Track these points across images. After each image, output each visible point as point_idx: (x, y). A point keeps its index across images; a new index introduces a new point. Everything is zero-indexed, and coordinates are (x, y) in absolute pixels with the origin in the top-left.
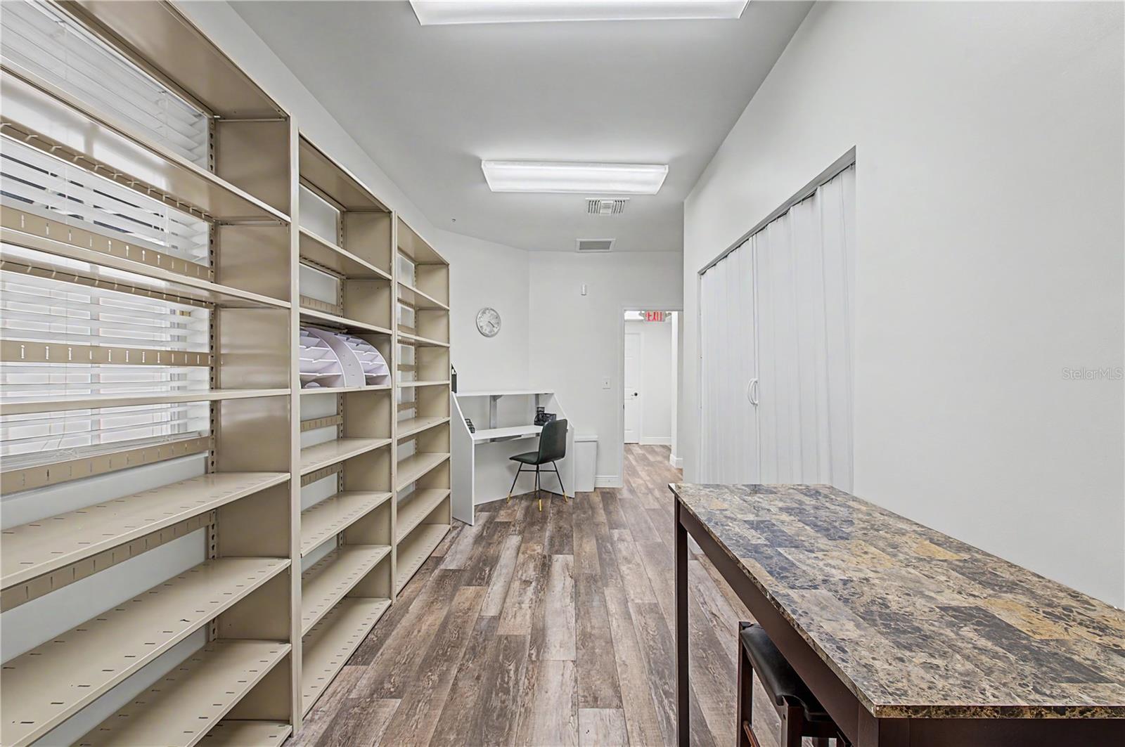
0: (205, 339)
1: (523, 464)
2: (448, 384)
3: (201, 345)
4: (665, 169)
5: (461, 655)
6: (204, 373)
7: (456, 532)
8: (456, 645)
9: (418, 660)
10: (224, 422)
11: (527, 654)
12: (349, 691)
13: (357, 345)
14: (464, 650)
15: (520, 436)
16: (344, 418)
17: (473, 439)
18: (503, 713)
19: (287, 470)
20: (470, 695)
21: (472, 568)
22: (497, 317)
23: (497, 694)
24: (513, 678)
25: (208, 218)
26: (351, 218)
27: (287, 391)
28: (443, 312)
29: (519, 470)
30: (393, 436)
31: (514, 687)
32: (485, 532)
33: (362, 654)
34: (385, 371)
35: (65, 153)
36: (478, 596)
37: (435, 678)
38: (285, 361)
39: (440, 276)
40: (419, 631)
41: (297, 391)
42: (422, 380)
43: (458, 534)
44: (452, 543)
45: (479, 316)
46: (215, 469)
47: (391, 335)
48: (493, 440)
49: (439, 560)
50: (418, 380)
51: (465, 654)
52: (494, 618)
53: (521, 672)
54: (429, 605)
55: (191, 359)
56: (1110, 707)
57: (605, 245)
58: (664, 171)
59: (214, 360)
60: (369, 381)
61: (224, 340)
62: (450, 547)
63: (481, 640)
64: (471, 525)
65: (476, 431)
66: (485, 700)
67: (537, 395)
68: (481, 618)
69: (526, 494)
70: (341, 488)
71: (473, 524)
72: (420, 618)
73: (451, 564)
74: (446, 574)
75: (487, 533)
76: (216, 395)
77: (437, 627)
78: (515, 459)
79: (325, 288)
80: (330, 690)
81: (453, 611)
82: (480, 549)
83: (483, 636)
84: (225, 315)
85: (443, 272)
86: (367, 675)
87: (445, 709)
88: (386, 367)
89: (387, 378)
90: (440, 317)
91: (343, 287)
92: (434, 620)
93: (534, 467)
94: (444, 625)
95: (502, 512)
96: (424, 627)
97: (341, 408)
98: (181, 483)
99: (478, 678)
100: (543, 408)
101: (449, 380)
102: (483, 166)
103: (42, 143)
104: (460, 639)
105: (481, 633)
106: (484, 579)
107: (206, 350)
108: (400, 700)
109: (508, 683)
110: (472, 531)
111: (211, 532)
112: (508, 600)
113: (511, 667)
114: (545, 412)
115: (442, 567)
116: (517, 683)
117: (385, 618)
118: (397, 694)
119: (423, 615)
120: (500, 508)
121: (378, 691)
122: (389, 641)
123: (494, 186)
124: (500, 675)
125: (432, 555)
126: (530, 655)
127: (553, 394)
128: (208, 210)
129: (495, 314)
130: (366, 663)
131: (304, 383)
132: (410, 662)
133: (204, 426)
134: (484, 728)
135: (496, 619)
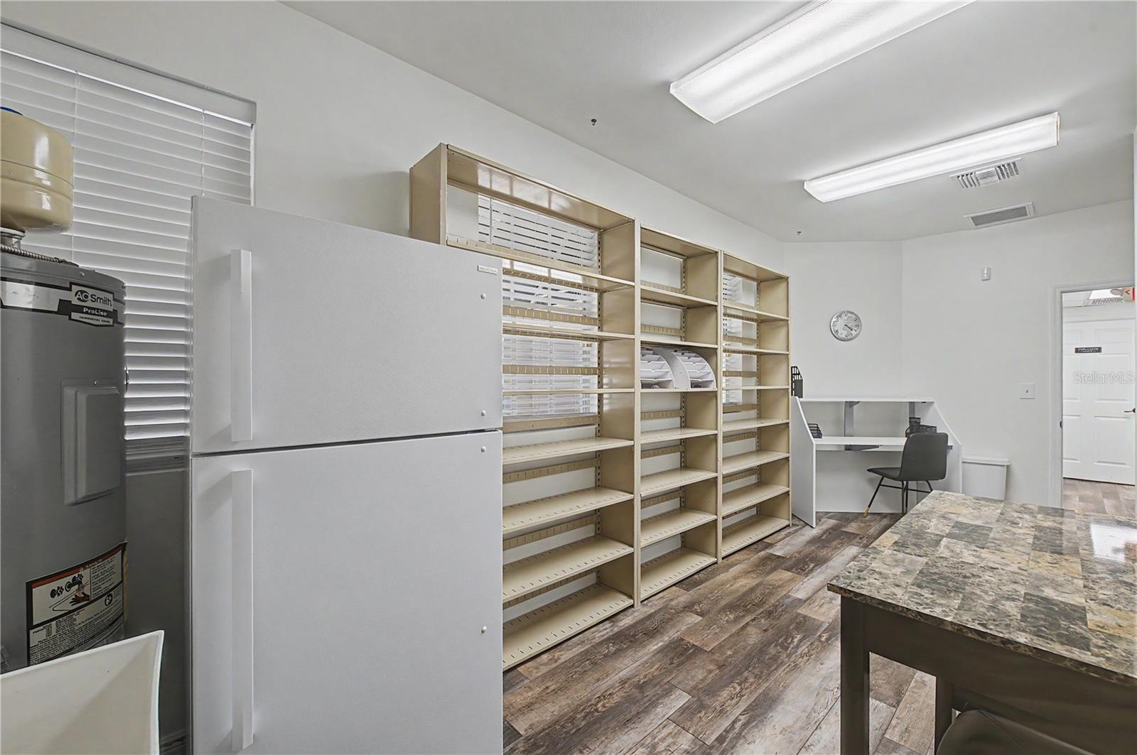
0: (596, 360)
1: (885, 478)
2: (788, 389)
3: (593, 363)
4: (1054, 117)
5: (758, 612)
6: (595, 379)
7: (795, 528)
8: (759, 605)
9: (723, 603)
10: (606, 408)
11: (818, 634)
12: (672, 600)
13: (689, 358)
14: (761, 610)
15: (877, 447)
16: (685, 412)
17: (814, 443)
18: (775, 658)
19: (632, 440)
20: (754, 636)
21: (797, 560)
22: (857, 319)
23: (776, 646)
24: (795, 643)
25: (597, 290)
26: (690, 262)
27: (632, 390)
28: (782, 323)
29: (880, 485)
30: (719, 428)
31: (792, 648)
32: (825, 536)
33: (684, 583)
34: (711, 377)
35: (539, 278)
36: (792, 580)
37: (732, 617)
38: (631, 371)
39: (780, 290)
40: (731, 586)
41: (638, 390)
42: (763, 385)
43: (796, 531)
44: (787, 536)
45: (834, 320)
46: (600, 435)
47: (717, 349)
48: (848, 448)
49: (770, 545)
50: (760, 385)
51: (762, 613)
52: (800, 600)
53: (805, 643)
54: (746, 573)
55: (588, 371)
56: (1034, 648)
57: (1020, 212)
58: (1053, 120)
59: (599, 371)
60: (694, 385)
61: (605, 359)
62: (783, 539)
63: (780, 609)
64: (812, 527)
65: (823, 437)
66: (766, 645)
67: (912, 403)
68: (787, 596)
69: (891, 514)
70: (683, 465)
71: (814, 526)
72: (735, 578)
73: (778, 551)
74: (771, 557)
75: (827, 537)
76: (601, 391)
77: (745, 589)
78: (873, 472)
79: (670, 318)
80: (661, 595)
81: (765, 583)
82: (813, 548)
83: (783, 607)
84: (605, 344)
85: (784, 285)
86: (683, 597)
87: (731, 636)
88: (712, 374)
89: (713, 383)
90: (780, 327)
91: (684, 317)
92: (746, 583)
93: (899, 484)
94: (752, 590)
95: (854, 524)
96: (737, 585)
97: (683, 405)
98: (583, 439)
99: (766, 631)
100: (919, 419)
101: (788, 385)
102: (805, 187)
103: (532, 277)
104: (762, 603)
105: (783, 605)
106: (804, 571)
107: (596, 366)
108: (701, 618)
109: (789, 644)
110: (810, 533)
111: (598, 471)
112: (820, 592)
113: (798, 636)
114: (921, 424)
115: (770, 551)
116: (797, 647)
117: (710, 569)
118: (701, 614)
119: (739, 577)
120: (853, 520)
121: (689, 607)
122: (707, 584)
123: (823, 198)
124: (784, 637)
125: (765, 540)
126: (820, 636)
127: (933, 403)
128: (597, 286)
129: (854, 316)
130: (687, 590)
131: (644, 385)
132: (717, 601)
133: (595, 410)
134: (755, 660)
135: (801, 602)
